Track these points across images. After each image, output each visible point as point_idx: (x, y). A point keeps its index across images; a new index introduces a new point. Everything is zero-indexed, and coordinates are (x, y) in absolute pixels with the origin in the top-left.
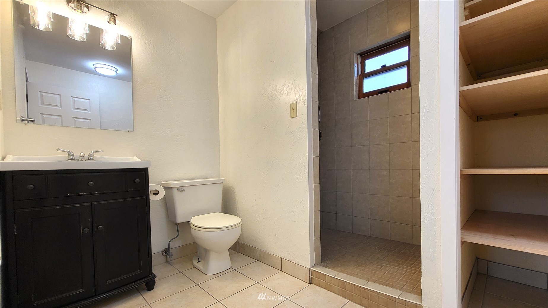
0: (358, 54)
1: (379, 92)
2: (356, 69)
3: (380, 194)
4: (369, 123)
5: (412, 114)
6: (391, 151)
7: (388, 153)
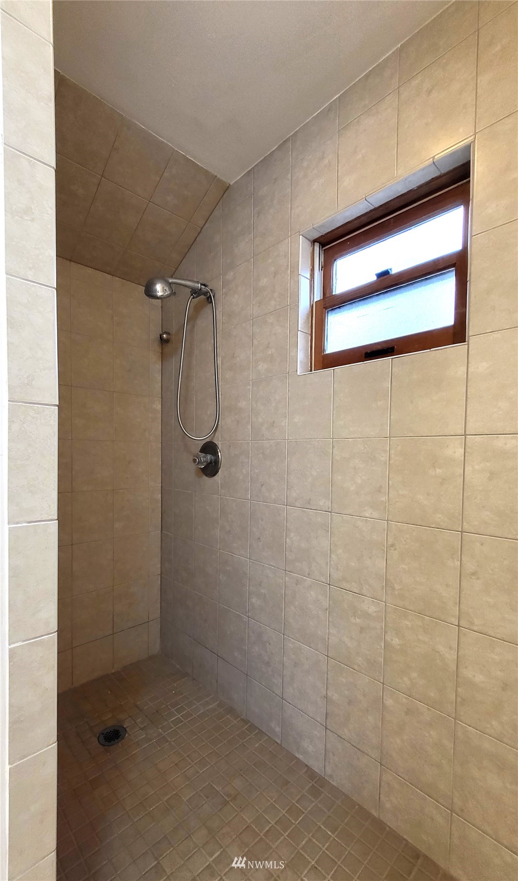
0: (314, 241)
1: (366, 354)
2: (304, 284)
3: (356, 667)
4: (333, 447)
5: (465, 435)
6: (392, 546)
7: (384, 550)
